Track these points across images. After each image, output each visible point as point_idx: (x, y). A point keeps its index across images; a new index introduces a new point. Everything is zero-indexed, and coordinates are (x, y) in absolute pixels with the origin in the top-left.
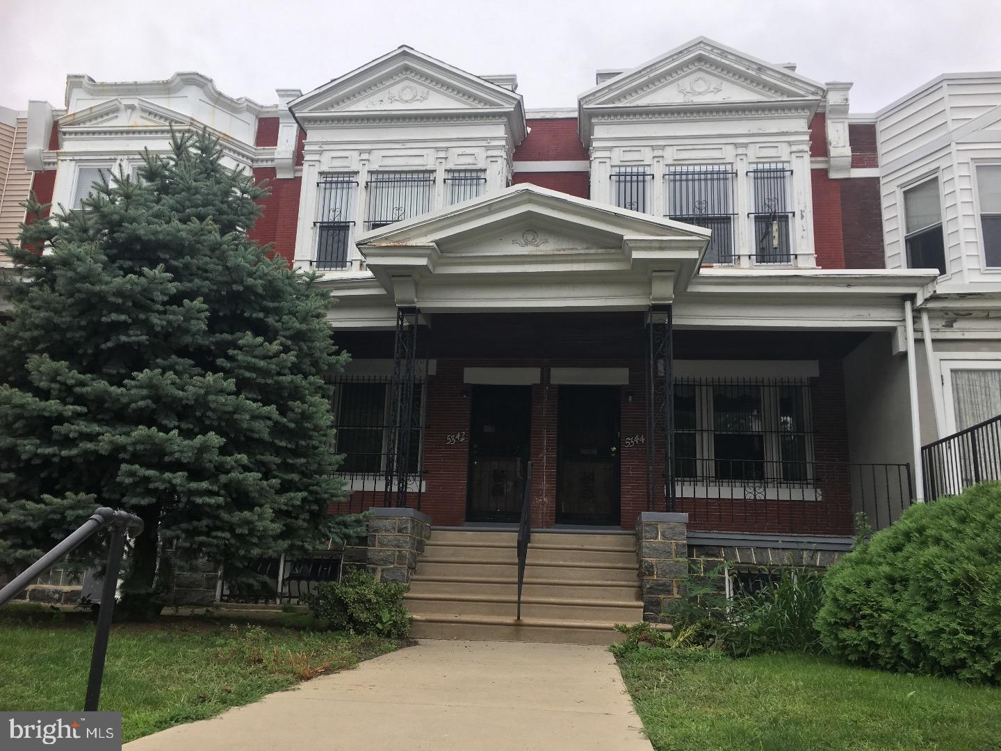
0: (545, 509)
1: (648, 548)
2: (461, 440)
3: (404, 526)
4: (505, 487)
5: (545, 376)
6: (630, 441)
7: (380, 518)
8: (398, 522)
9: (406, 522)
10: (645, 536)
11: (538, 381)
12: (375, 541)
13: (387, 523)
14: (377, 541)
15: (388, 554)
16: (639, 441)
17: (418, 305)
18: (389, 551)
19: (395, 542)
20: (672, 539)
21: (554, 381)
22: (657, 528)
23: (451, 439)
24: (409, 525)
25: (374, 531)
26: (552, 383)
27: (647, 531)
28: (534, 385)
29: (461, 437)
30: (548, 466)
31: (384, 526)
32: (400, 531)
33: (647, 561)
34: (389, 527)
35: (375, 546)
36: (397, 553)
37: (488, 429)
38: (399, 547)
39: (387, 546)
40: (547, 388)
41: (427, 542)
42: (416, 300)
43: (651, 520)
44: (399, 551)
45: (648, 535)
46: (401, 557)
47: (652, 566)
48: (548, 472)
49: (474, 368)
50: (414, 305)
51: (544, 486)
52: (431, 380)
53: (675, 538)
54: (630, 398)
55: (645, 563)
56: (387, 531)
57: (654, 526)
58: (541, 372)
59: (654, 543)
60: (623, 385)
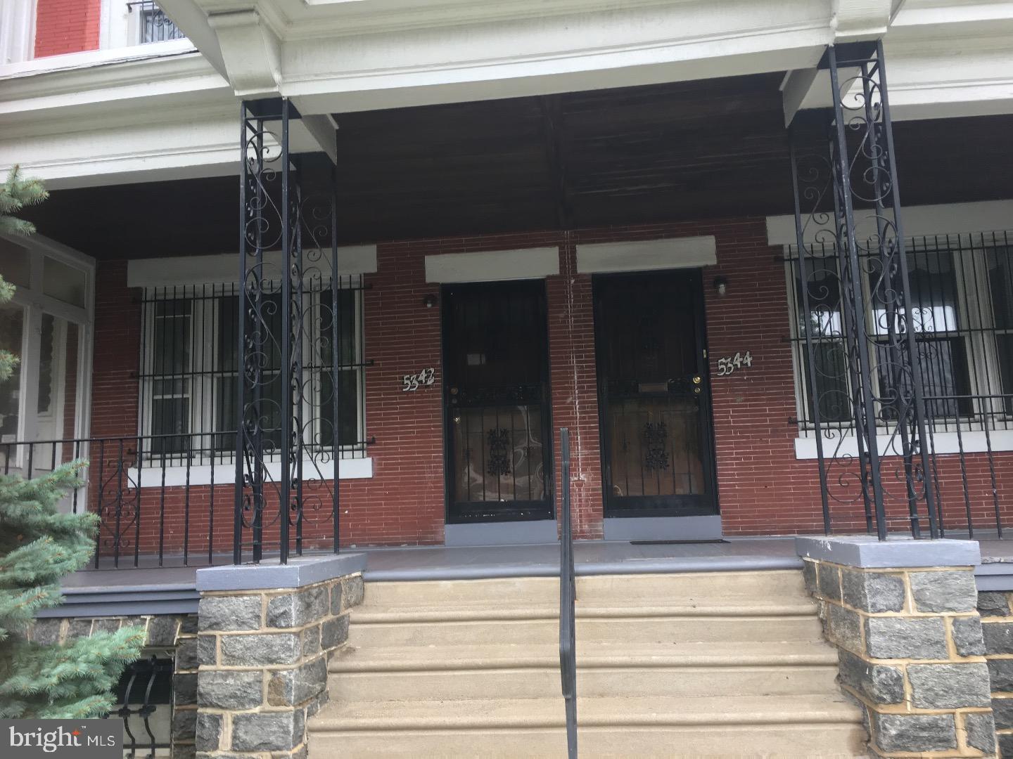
0: (583, 494)
1: (883, 634)
2: (429, 383)
3: (281, 611)
4: (511, 457)
5: (568, 261)
6: (726, 364)
7: (225, 593)
8: (265, 600)
9: (286, 599)
10: (873, 605)
11: (554, 270)
12: (213, 649)
13: (241, 605)
14: (218, 651)
15: (246, 679)
16: (741, 363)
17: (286, 92)
18: (249, 671)
19: (262, 651)
20: (944, 608)
21: (583, 268)
22: (901, 582)
23: (411, 383)
24: (294, 607)
25: (211, 627)
26: (579, 271)
27: (876, 592)
28: (549, 277)
29: (428, 377)
30: (584, 418)
31: (233, 612)
32: (272, 622)
33: (887, 670)
34: (246, 615)
35: (215, 663)
36: (268, 677)
37: (474, 360)
38: (271, 661)
39: (242, 660)
40: (573, 281)
41: (355, 614)
42: (277, 77)
43: (887, 563)
44: (274, 672)
45: (881, 602)
46: (278, 686)
47: (898, 680)
48: (584, 428)
49: (441, 256)
50: (275, 90)
51: (580, 452)
52: (369, 282)
53: (948, 605)
54: (722, 288)
55: (879, 672)
56: (241, 623)
57: (894, 578)
58: (560, 254)
59: (899, 620)
60: (706, 267)
